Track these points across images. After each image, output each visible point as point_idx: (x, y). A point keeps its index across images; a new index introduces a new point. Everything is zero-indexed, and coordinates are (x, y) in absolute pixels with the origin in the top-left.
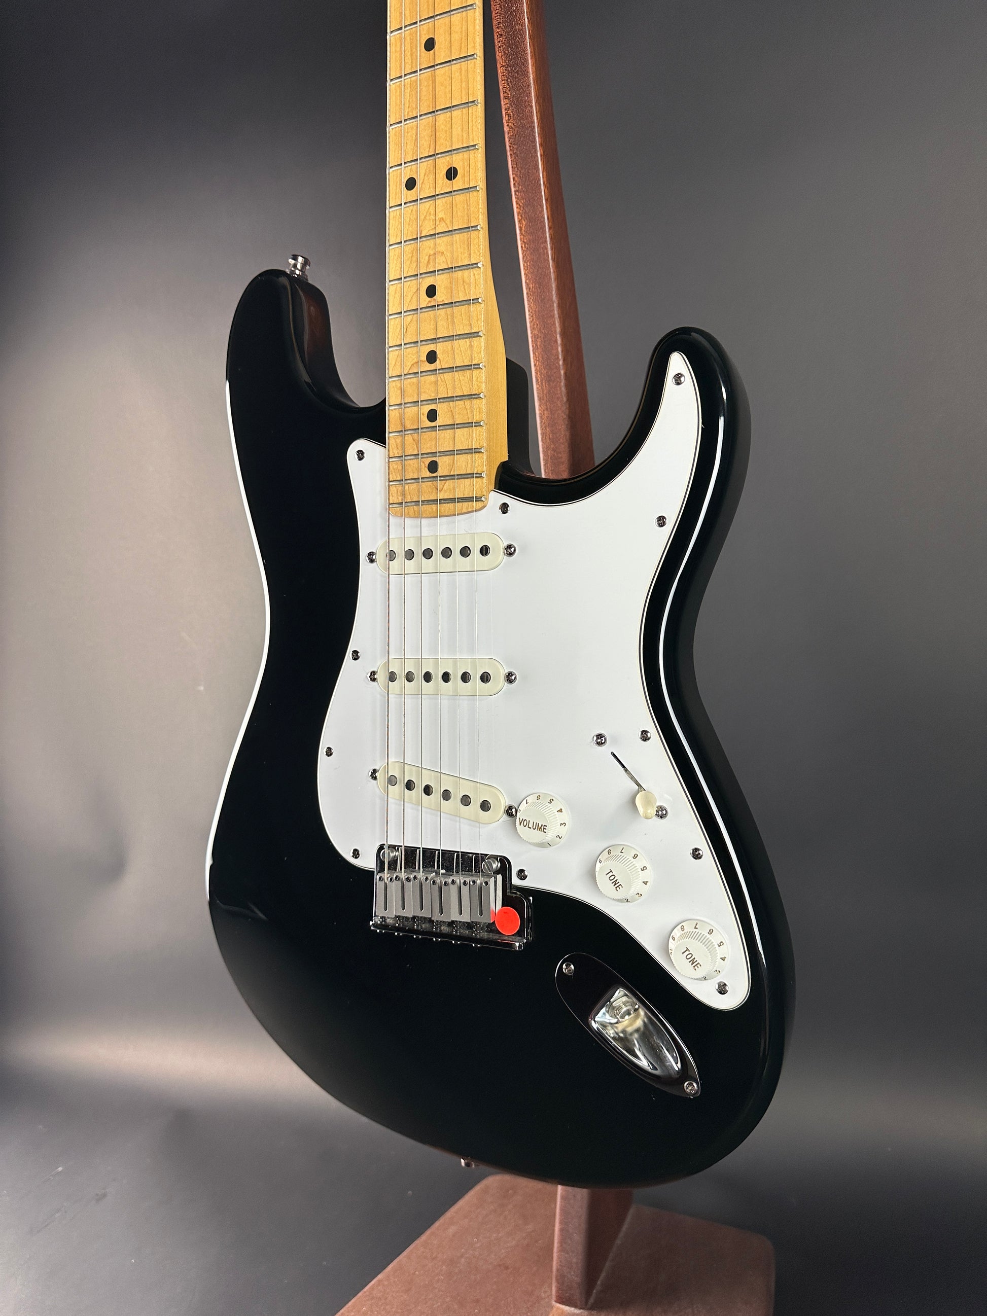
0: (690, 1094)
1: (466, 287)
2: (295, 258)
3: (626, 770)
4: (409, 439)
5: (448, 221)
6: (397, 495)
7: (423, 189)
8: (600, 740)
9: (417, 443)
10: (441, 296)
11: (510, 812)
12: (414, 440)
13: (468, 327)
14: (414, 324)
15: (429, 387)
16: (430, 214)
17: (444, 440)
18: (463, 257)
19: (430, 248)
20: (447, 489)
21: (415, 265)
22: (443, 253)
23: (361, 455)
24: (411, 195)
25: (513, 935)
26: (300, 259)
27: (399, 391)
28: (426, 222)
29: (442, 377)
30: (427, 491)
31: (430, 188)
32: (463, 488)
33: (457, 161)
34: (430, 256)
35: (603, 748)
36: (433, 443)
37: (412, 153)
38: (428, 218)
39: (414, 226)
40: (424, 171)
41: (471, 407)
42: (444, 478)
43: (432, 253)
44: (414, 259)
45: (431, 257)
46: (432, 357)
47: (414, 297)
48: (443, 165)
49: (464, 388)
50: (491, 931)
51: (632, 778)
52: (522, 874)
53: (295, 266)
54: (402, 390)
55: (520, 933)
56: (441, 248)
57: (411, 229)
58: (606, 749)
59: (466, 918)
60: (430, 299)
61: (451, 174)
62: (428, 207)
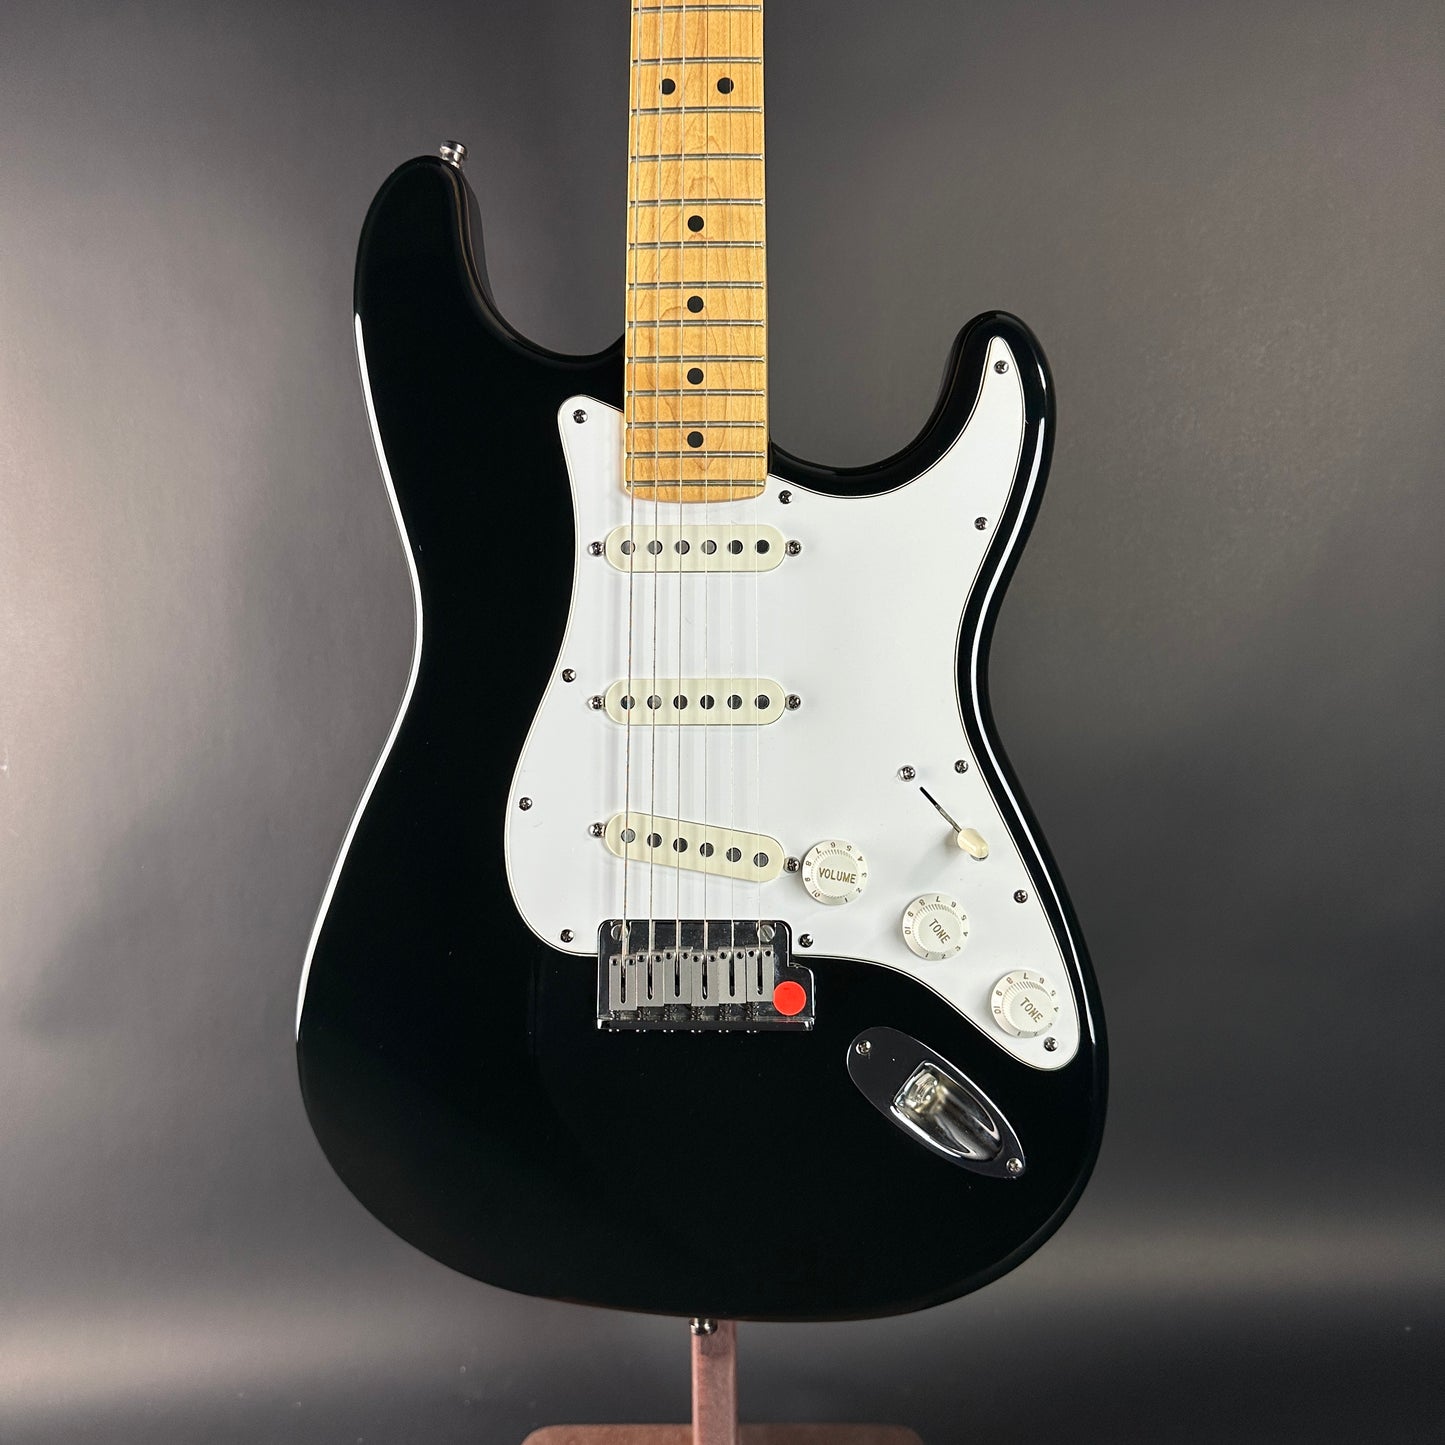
0: (1013, 1173)
1: (743, 226)
2: (452, 146)
3: (939, 808)
4: (659, 401)
5: (720, 142)
6: (641, 470)
7: (685, 96)
8: (908, 773)
9: (674, 409)
10: (709, 232)
11: (793, 866)
12: (668, 404)
13: (746, 275)
14: (670, 259)
15: (690, 341)
16: (695, 129)
17: (712, 409)
18: (740, 190)
19: (694, 170)
20: (713, 469)
21: (672, 187)
22: (712, 179)
23: (579, 416)
24: (668, 101)
25: (797, 1015)
26: (459, 148)
27: (647, 341)
28: (690, 138)
29: (710, 331)
30: (686, 469)
31: (694, 96)
32: (736, 469)
33: (733, 72)
34: (694, 180)
35: (911, 782)
36: (696, 410)
37: (669, 49)
38: (691, 132)
39: (672, 139)
40: (687, 75)
41: (749, 371)
42: (713, 455)
43: (697, 176)
44: (671, 180)
45: (696, 182)
46: (695, 304)
47: (671, 226)
48: (715, 73)
49: (739, 348)
50: (768, 1013)
51: (946, 817)
52: (805, 941)
53: (451, 155)
54: (651, 339)
55: (806, 1012)
56: (712, 174)
57: (667, 142)
58: (914, 785)
59: (739, 999)
60: (693, 233)
61: (725, 86)
62: (692, 119)
